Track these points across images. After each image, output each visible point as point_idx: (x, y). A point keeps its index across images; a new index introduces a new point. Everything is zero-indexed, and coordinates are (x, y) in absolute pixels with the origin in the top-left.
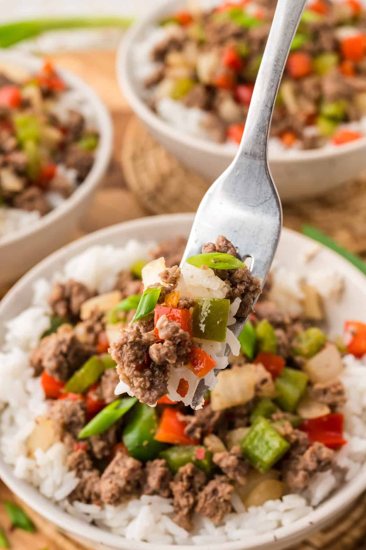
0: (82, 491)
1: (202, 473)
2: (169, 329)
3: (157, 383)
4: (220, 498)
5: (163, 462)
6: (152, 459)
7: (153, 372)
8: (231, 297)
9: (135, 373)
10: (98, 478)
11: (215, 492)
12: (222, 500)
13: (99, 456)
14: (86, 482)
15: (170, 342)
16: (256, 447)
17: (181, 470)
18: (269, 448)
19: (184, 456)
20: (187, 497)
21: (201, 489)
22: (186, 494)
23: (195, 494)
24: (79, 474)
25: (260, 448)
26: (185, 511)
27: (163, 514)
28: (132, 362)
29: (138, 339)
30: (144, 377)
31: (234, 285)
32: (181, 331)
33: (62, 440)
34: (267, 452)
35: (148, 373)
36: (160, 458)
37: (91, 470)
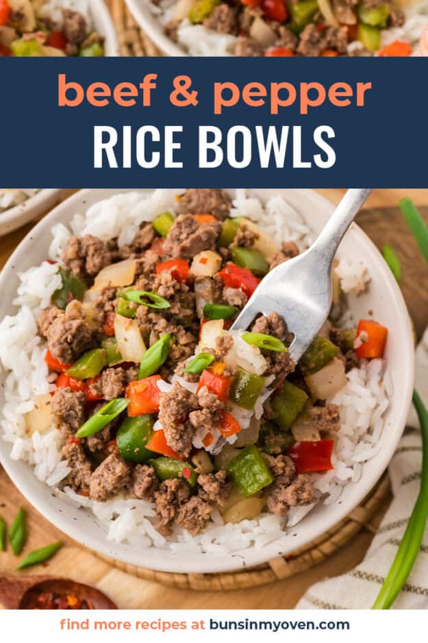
0: (73, 479)
1: (186, 488)
2: (209, 399)
3: (185, 438)
4: (199, 516)
5: (151, 470)
6: (142, 464)
7: (186, 428)
8: (266, 374)
9: (172, 424)
10: (89, 472)
11: (195, 509)
12: (200, 518)
13: (92, 450)
14: (78, 472)
15: (208, 410)
16: (243, 476)
17: (167, 483)
18: (256, 481)
19: (172, 468)
20: (169, 510)
21: (183, 503)
22: (168, 507)
23: (177, 507)
24: (72, 465)
25: (247, 478)
26: (166, 521)
27: (145, 517)
28: (173, 415)
29: (185, 399)
30: (178, 430)
31: (273, 363)
32: (218, 401)
33: (59, 427)
34: (252, 484)
35: (182, 427)
36: (149, 465)
37: (84, 462)
